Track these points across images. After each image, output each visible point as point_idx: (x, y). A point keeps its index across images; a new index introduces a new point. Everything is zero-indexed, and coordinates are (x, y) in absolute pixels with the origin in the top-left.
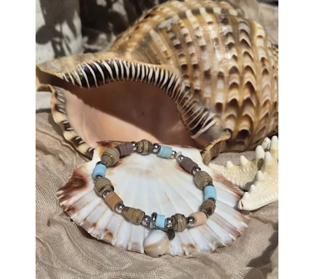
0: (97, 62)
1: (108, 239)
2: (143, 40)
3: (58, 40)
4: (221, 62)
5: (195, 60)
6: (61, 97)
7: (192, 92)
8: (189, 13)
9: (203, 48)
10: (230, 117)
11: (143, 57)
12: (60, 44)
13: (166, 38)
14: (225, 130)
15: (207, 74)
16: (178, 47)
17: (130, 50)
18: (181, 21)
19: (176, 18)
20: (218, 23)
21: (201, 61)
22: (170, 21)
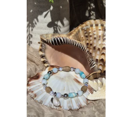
0: (59, 37)
1: (34, 97)
2: (77, 32)
3: (55, 27)
4: (100, 45)
5: (91, 42)
6: (43, 47)
7: (89, 53)
8: (94, 25)
9: (95, 38)
10: (101, 65)
11: (76, 38)
12: (56, 28)
13: (84, 33)
14: (99, 69)
15: (94, 48)
16: (87, 36)
17: (73, 35)
18: (90, 28)
19: (89, 26)
20: (103, 30)
21: (93, 43)
22: (87, 27)
